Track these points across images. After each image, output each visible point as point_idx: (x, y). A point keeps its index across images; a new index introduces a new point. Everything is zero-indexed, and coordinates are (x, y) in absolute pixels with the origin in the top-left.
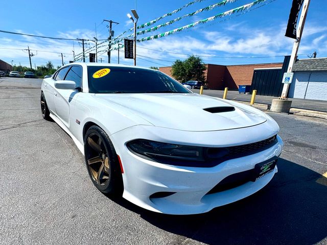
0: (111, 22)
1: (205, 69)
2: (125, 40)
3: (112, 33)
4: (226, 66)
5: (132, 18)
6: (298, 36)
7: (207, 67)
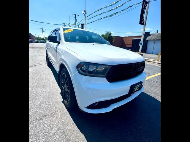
0: (76, 15)
1: (113, 39)
2: (81, 24)
3: (76, 20)
4: (122, 37)
5: (84, 14)
6: (144, 24)
7: (114, 38)
